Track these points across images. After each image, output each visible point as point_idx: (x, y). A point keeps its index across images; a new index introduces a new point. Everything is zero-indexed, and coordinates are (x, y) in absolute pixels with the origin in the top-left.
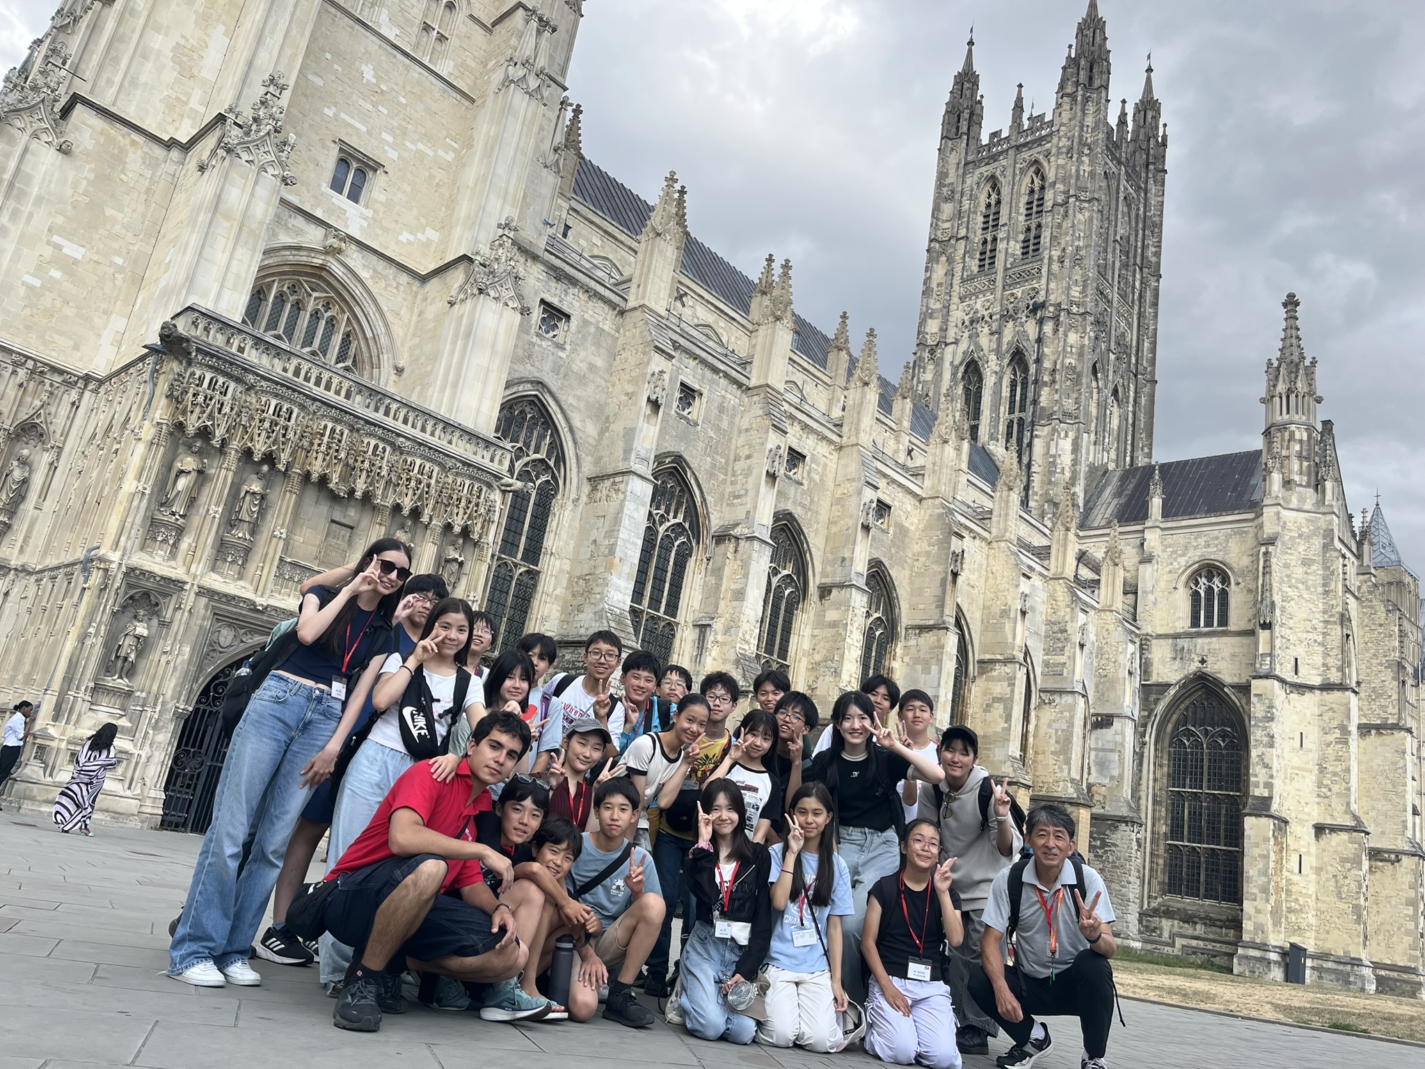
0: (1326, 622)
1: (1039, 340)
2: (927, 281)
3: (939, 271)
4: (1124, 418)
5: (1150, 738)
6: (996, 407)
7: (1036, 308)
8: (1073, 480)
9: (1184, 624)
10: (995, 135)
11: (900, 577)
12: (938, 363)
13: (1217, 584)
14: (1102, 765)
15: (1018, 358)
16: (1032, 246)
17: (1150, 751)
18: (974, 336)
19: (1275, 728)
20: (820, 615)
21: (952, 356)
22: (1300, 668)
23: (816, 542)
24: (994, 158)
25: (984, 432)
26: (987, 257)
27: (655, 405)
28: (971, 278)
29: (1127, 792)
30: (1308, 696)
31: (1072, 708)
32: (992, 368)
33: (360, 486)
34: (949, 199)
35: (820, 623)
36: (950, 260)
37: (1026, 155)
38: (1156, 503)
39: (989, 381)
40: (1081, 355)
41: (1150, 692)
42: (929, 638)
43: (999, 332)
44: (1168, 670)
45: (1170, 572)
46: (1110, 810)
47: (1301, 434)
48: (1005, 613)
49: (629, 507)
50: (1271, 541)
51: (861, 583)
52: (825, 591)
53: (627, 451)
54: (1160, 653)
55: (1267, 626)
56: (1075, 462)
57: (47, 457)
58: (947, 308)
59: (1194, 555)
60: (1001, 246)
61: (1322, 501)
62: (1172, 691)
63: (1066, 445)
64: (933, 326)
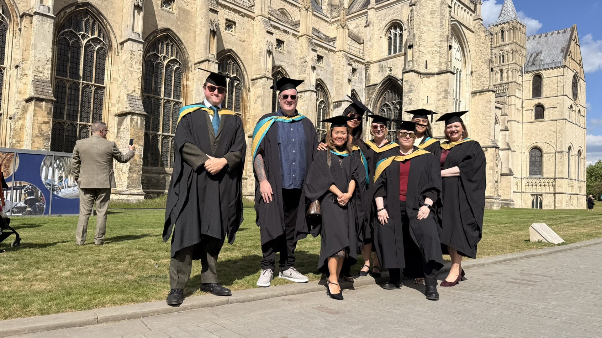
0: (441, 41)
9: (385, 54)
13: (398, 32)
19: (412, 95)
20: (121, 58)
22: (428, 65)
30: (432, 78)
44: (377, 78)
45: (379, 29)
50: (414, 4)
51: (138, 38)
54: (374, 70)
55: (412, 47)
59: (389, 19)
62: (378, 88)
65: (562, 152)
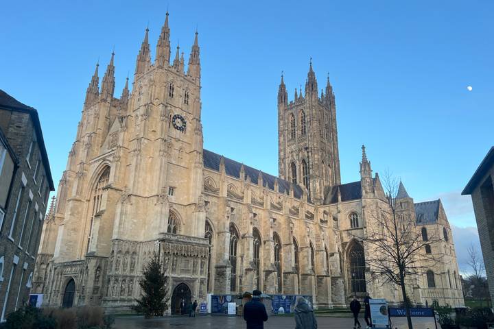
1: (308, 157)
2: (279, 141)
3: (282, 139)
4: (332, 171)
5: (345, 256)
6: (300, 174)
7: (306, 149)
8: (320, 193)
9: (349, 227)
10: (291, 102)
11: (280, 234)
12: (285, 164)
13: (355, 217)
14: (333, 265)
15: (304, 161)
16: (304, 132)
17: (345, 259)
18: (292, 156)
19: (369, 251)
20: (265, 247)
21: (288, 161)
23: (262, 232)
24: (292, 108)
25: (298, 180)
26: (293, 135)
27: (228, 217)
28: (290, 141)
29: (339, 270)
31: (323, 254)
32: (297, 164)
33: (189, 254)
34: (282, 119)
35: (265, 249)
36: (284, 136)
37: (299, 108)
38: (340, 198)
39: (298, 168)
40: (318, 160)
41: (344, 244)
42: (288, 247)
43: (298, 155)
44: (347, 239)
45: (345, 215)
46: (336, 276)
47: (368, 180)
48: (304, 236)
49: (226, 239)
50: (364, 207)
51: (272, 240)
52: (265, 242)
53: (224, 228)
54: (345, 235)
55: (365, 227)
56: (320, 188)
57: (137, 257)
58: (285, 149)
59: (349, 210)
60: (296, 132)
61: (374, 196)
62: (348, 244)
63: (318, 184)
64: (282, 153)
65: (444, 273)
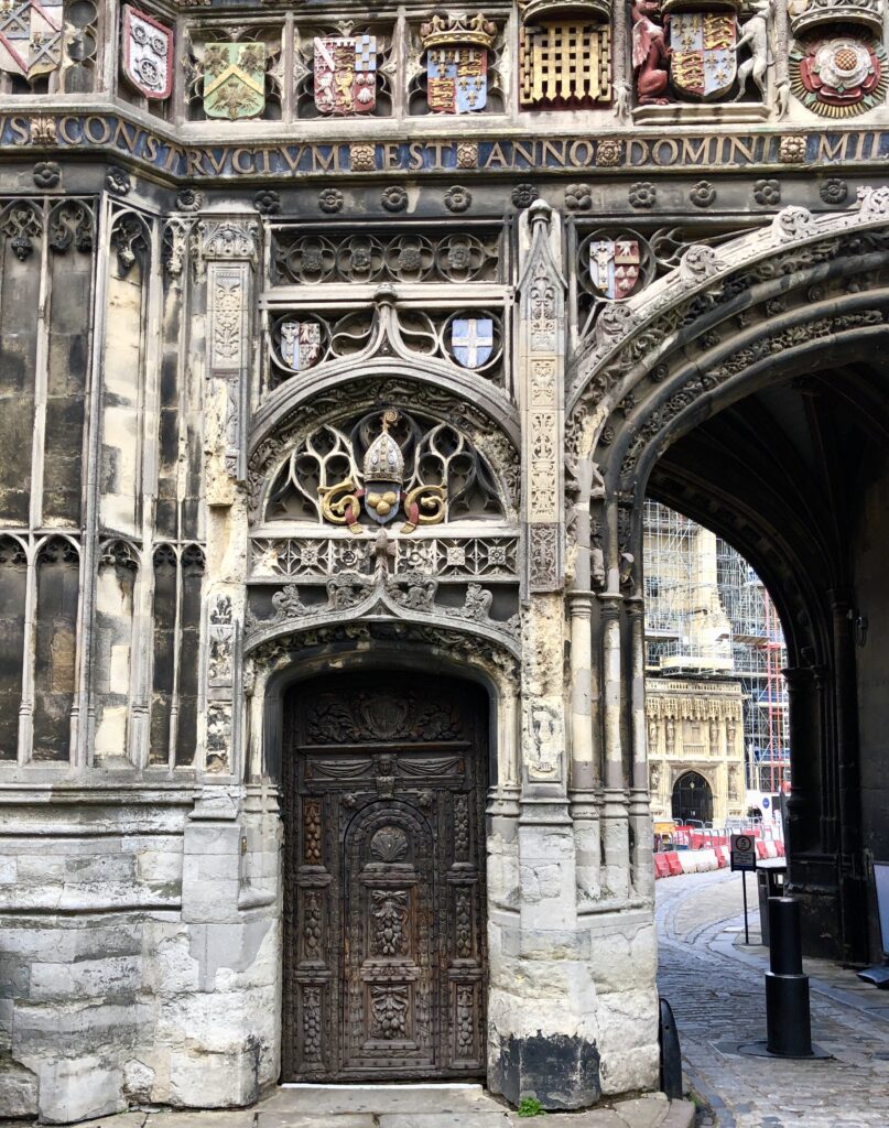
33: (699, 716)
